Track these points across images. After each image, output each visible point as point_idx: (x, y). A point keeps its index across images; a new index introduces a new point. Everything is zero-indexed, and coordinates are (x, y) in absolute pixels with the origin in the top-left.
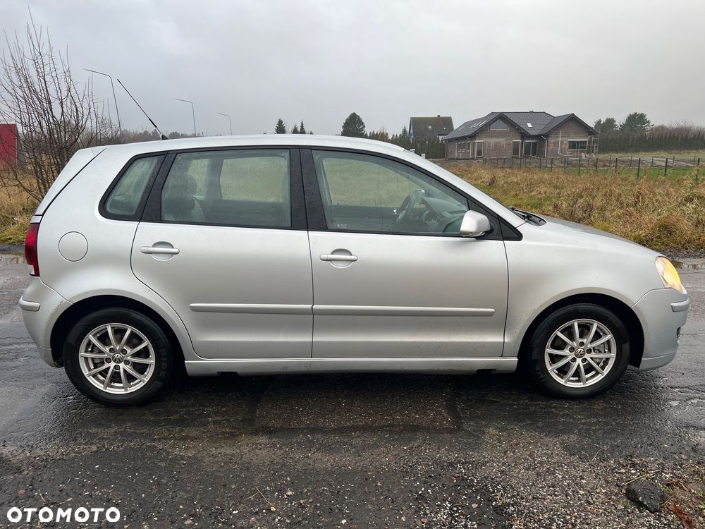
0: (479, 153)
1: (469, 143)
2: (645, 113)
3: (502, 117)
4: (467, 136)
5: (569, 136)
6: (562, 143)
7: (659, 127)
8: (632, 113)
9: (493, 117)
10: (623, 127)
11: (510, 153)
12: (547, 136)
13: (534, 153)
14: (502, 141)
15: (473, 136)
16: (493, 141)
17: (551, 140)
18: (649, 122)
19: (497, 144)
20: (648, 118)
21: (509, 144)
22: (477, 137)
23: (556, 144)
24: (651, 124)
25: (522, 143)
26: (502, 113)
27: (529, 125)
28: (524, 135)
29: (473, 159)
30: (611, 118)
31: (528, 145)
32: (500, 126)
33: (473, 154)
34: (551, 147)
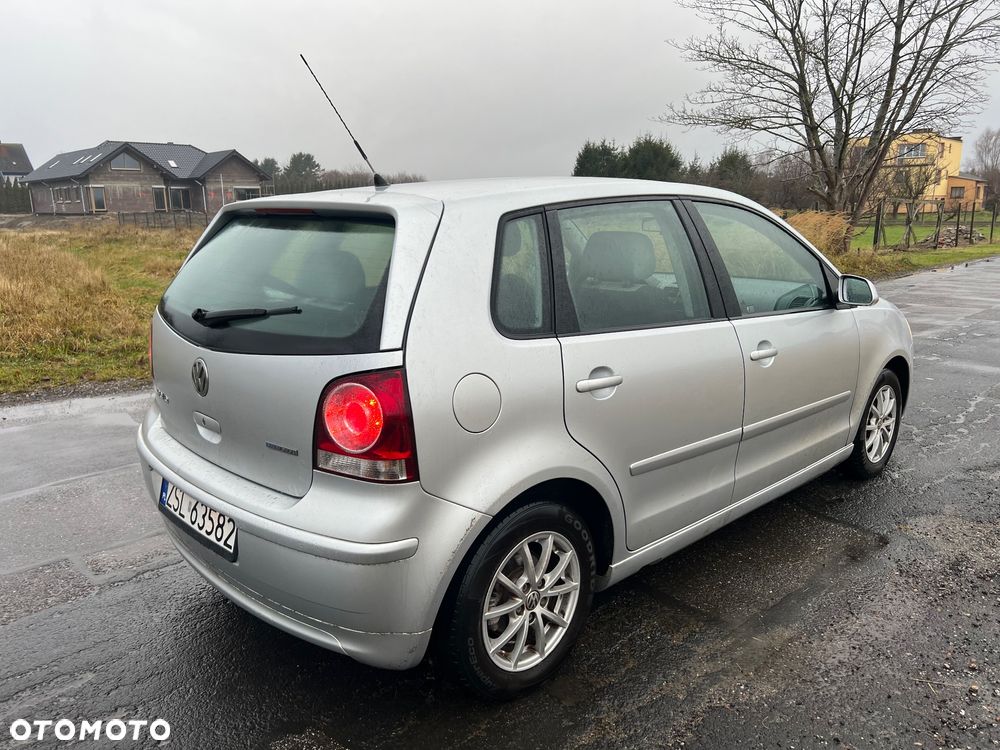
0: (100, 204)
1: (77, 190)
2: (312, 154)
3: (127, 149)
4: (71, 177)
5: (233, 182)
6: (226, 190)
7: (332, 172)
8: (297, 153)
9: (112, 149)
10: (288, 171)
11: (150, 206)
12: (203, 180)
13: (187, 206)
14: (135, 186)
15: (84, 178)
16: (119, 186)
17: (211, 187)
18: (318, 165)
19: (125, 192)
20: (317, 160)
21: (147, 192)
22: (91, 181)
23: (217, 192)
24: (321, 168)
25: (167, 189)
26: (127, 143)
27: (173, 164)
28: (168, 177)
29: (91, 213)
30: (271, 158)
31: (175, 193)
32: (125, 163)
33: (89, 206)
34: (212, 197)
